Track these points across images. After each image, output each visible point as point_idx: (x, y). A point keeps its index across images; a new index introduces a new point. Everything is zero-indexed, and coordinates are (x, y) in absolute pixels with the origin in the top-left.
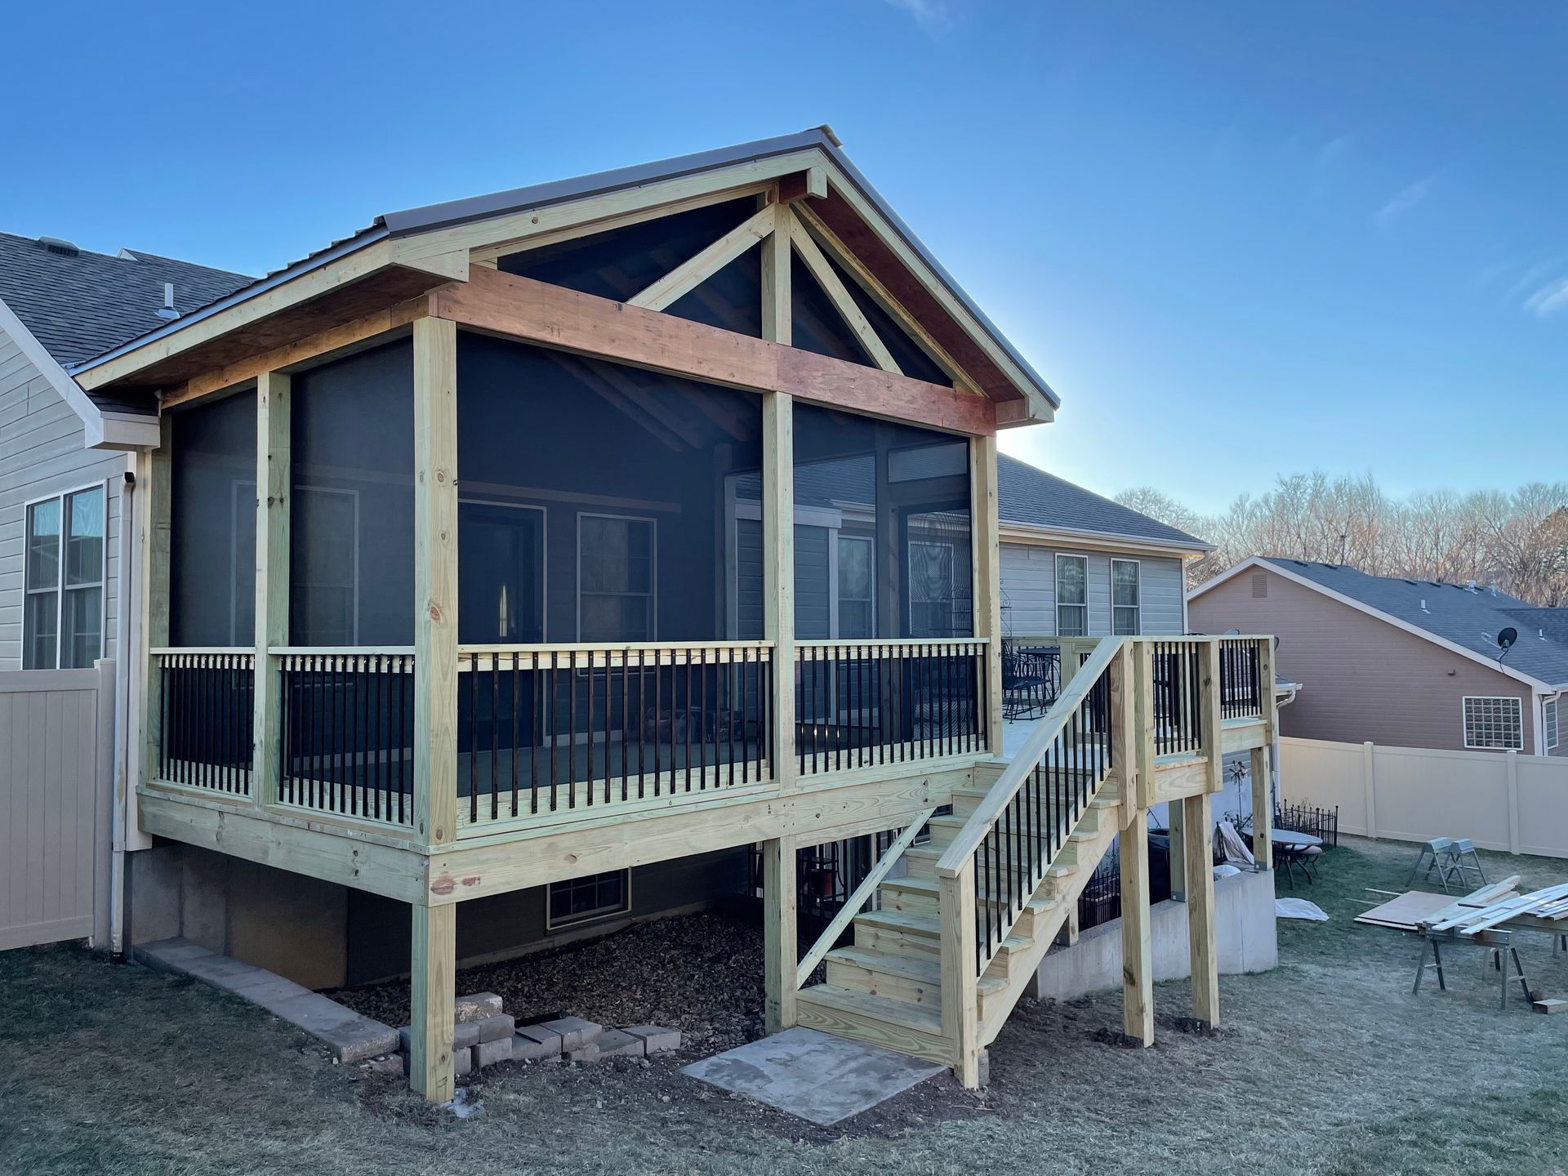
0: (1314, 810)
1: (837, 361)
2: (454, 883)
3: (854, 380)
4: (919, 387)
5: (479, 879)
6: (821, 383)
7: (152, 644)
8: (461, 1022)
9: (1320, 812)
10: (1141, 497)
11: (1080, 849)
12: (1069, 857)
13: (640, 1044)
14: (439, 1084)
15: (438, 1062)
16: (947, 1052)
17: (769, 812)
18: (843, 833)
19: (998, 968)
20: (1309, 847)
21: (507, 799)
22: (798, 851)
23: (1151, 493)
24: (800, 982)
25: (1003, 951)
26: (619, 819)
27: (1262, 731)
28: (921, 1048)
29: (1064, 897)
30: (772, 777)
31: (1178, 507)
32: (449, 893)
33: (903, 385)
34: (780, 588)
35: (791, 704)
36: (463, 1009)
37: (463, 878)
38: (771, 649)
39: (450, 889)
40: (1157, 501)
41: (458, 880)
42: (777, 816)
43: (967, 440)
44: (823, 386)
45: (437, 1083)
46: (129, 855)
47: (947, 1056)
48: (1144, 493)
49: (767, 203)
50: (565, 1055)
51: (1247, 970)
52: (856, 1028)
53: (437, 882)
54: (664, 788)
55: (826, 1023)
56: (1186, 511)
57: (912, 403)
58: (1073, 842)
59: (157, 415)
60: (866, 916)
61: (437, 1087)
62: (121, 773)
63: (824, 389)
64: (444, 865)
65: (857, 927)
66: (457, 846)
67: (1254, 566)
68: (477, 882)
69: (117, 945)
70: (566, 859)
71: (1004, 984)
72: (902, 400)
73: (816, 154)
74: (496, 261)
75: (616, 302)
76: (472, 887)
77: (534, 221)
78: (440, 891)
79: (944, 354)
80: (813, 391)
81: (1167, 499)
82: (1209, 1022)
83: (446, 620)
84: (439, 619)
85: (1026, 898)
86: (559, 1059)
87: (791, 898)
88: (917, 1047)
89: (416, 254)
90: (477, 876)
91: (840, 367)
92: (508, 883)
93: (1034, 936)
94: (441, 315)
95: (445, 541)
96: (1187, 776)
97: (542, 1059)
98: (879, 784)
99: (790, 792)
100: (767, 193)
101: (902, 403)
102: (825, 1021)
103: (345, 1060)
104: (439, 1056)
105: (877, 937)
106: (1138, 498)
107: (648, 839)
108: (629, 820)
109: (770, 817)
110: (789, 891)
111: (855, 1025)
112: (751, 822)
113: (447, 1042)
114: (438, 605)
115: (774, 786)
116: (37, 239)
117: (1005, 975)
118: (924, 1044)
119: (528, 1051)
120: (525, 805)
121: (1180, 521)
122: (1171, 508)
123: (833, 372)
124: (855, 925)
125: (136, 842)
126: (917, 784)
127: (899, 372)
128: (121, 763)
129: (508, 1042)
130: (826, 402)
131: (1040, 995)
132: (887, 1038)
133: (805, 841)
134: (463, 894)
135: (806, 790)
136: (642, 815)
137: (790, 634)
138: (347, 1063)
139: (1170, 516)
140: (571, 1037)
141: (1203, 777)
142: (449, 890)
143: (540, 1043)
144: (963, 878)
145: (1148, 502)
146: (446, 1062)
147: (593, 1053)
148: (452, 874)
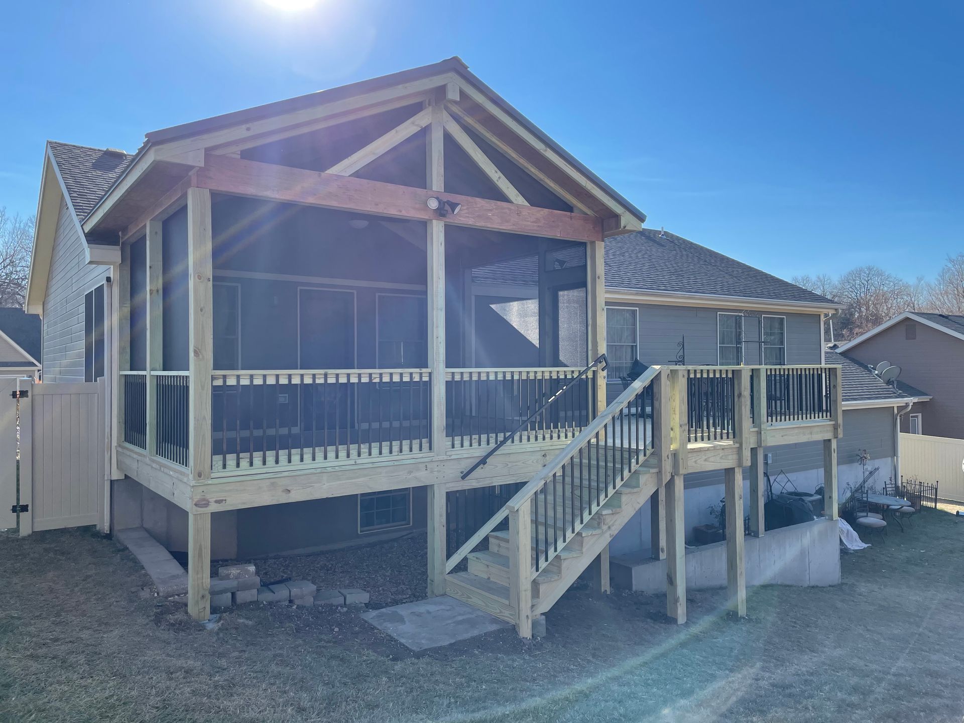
0: (917, 483)
1: (478, 200)
2: (209, 502)
3: (491, 210)
4: (542, 213)
5: (225, 500)
6: (466, 213)
7: (121, 369)
8: (230, 579)
9: (922, 484)
10: (867, 272)
11: (624, 498)
12: (614, 503)
13: (343, 598)
14: (201, 611)
15: (199, 599)
16: (512, 615)
17: (426, 470)
18: (480, 484)
19: (556, 568)
20: (902, 507)
21: (247, 456)
22: (447, 493)
23: (875, 269)
24: (448, 570)
25: (558, 557)
26: (318, 471)
27: (832, 429)
28: (501, 612)
29: (609, 528)
30: (430, 448)
31: (895, 278)
32: (206, 507)
33: (529, 211)
34: (435, 337)
35: (442, 407)
36: (232, 572)
37: (215, 499)
38: (430, 374)
39: (207, 504)
40: (880, 274)
41: (212, 500)
42: (432, 472)
43: (584, 244)
44: (467, 215)
45: (199, 610)
46: (112, 482)
47: (512, 617)
48: (870, 269)
49: (427, 106)
50: (291, 601)
51: (812, 584)
52: (471, 598)
53: (198, 501)
54: (353, 454)
55: (458, 594)
56: (901, 281)
57: (536, 223)
58: (618, 494)
59: (119, 245)
60: (498, 534)
61: (199, 612)
62: (108, 438)
63: (468, 217)
64: (203, 492)
65: (491, 540)
66: (210, 482)
67: (907, 319)
68: (224, 502)
69: (106, 529)
70: (283, 491)
71: (556, 578)
72: (528, 221)
73: (452, 75)
74: (239, 153)
75: (317, 172)
76: (221, 504)
77: (248, 129)
78: (200, 506)
79: (563, 191)
80: (460, 218)
81: (887, 274)
82: (738, 613)
83: (203, 357)
84: (199, 356)
85: (578, 527)
86: (287, 603)
87: (442, 520)
88: (499, 612)
89: (169, 154)
90: (224, 498)
91: (481, 203)
92: (244, 503)
93: (584, 550)
94: (199, 186)
95: (202, 313)
96: (721, 455)
97: (277, 602)
98: (508, 455)
99: (441, 458)
100: (427, 101)
101: (529, 223)
102: (458, 593)
103: (161, 594)
104: (200, 596)
105: (499, 546)
106: (865, 273)
107: (338, 482)
108: (326, 471)
109: (426, 472)
110: (441, 516)
111: (471, 596)
112: (413, 475)
113: (205, 587)
114: (198, 349)
115: (431, 454)
116: (105, 149)
117: (559, 572)
118: (502, 610)
119: (266, 597)
120: (259, 460)
121: (896, 288)
122: (891, 280)
123: (475, 206)
124: (490, 538)
125: (116, 476)
126: (539, 456)
127: (526, 204)
128: (108, 433)
129: (255, 591)
130: (470, 225)
131: (634, 588)
132: (484, 605)
133: (452, 487)
134: (214, 508)
135: (453, 457)
136: (335, 469)
137: (442, 365)
138: (163, 596)
139: (889, 284)
140: (295, 591)
141: (735, 457)
142: (206, 506)
143: (274, 593)
144: (521, 512)
145: (873, 275)
146: (205, 599)
147: (309, 601)
148: (208, 497)
